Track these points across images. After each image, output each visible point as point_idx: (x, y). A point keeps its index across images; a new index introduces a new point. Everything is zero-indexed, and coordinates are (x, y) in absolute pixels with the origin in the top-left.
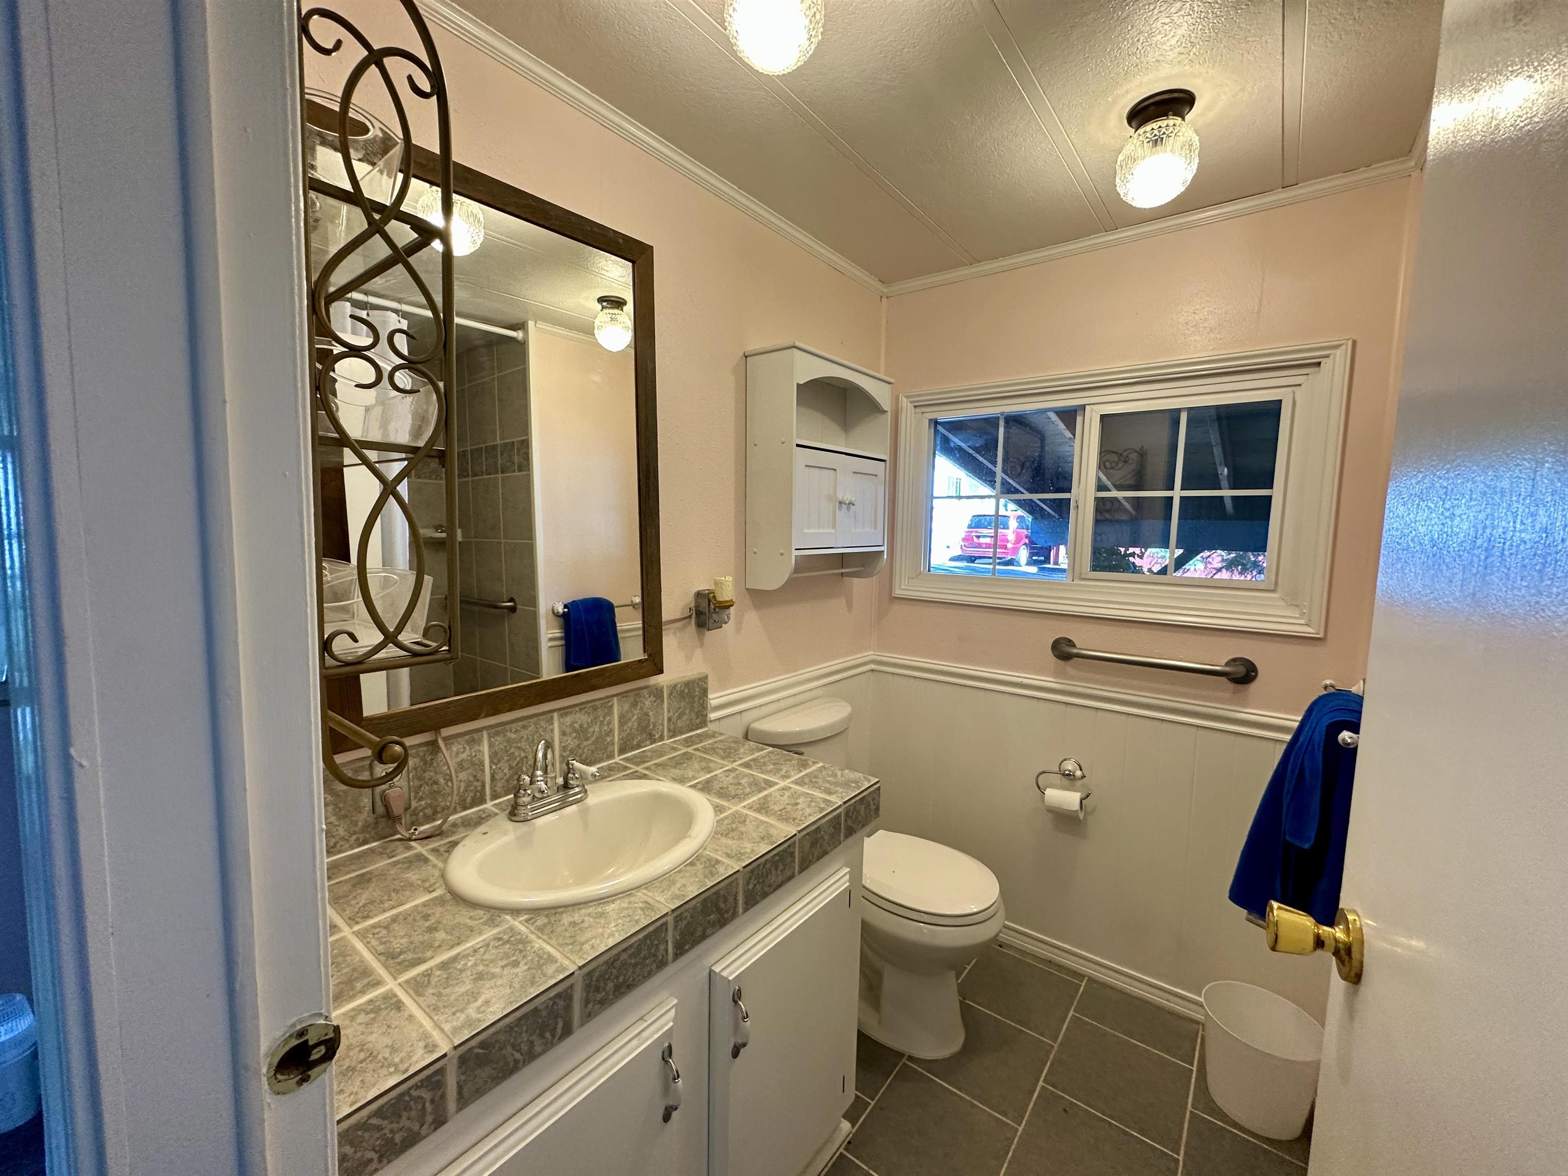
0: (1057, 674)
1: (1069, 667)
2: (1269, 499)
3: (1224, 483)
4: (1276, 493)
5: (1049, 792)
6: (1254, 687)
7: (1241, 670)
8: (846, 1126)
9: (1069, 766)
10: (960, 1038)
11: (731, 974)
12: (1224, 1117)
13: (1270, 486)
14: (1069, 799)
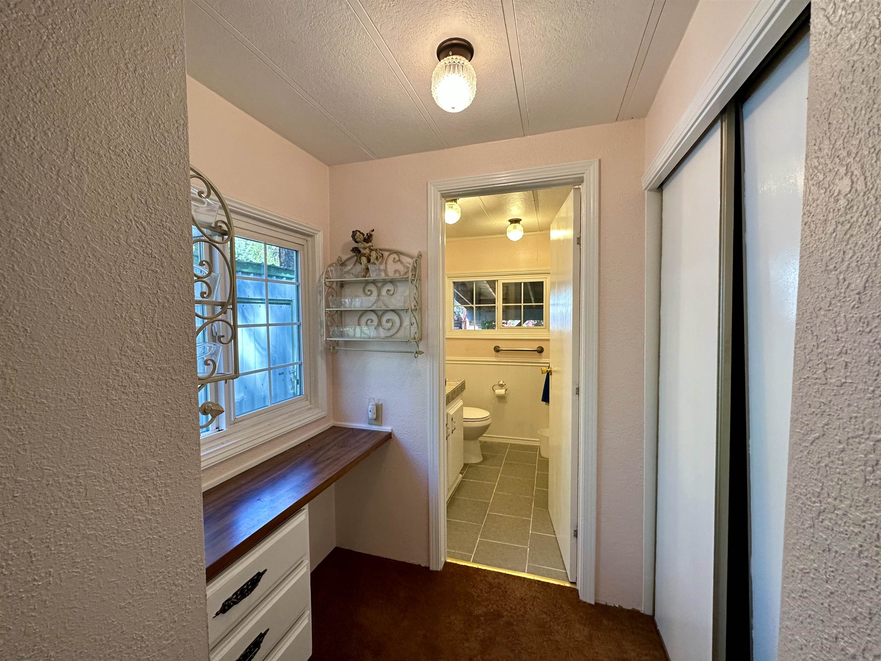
0: (496, 356)
1: (499, 354)
2: (543, 305)
3: (533, 301)
4: (544, 304)
5: (496, 391)
6: (543, 353)
7: (540, 349)
8: (461, 475)
9: (501, 383)
10: (482, 459)
11: (451, 413)
12: (544, 458)
13: (543, 303)
14: (502, 392)
